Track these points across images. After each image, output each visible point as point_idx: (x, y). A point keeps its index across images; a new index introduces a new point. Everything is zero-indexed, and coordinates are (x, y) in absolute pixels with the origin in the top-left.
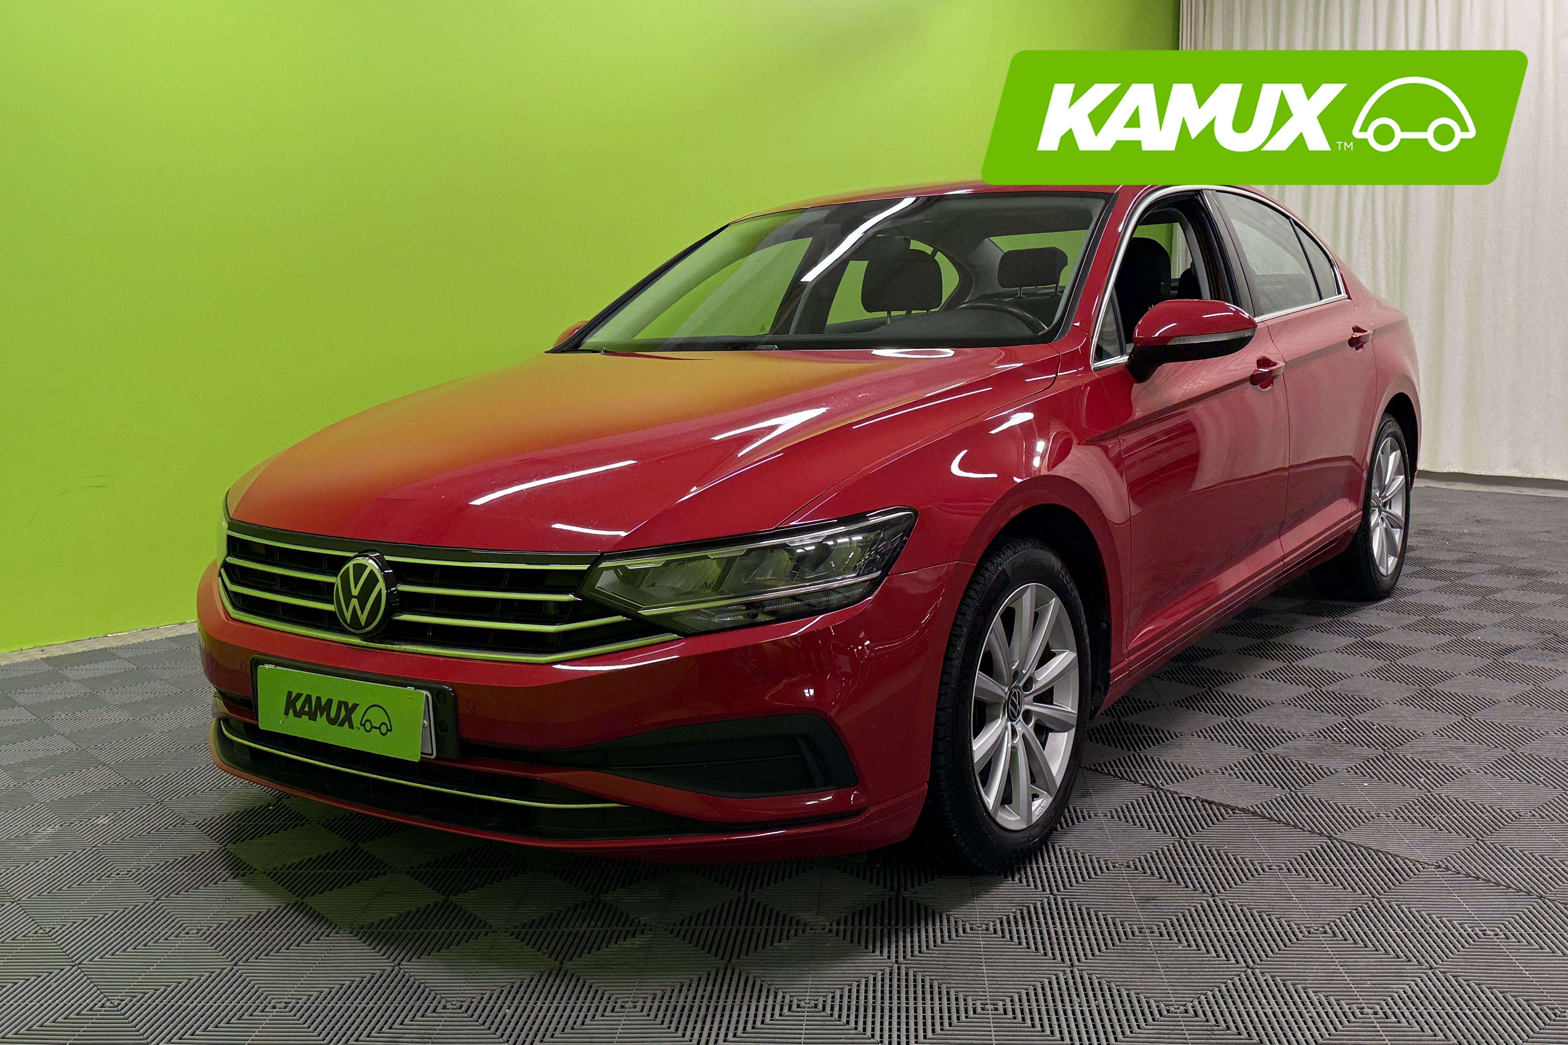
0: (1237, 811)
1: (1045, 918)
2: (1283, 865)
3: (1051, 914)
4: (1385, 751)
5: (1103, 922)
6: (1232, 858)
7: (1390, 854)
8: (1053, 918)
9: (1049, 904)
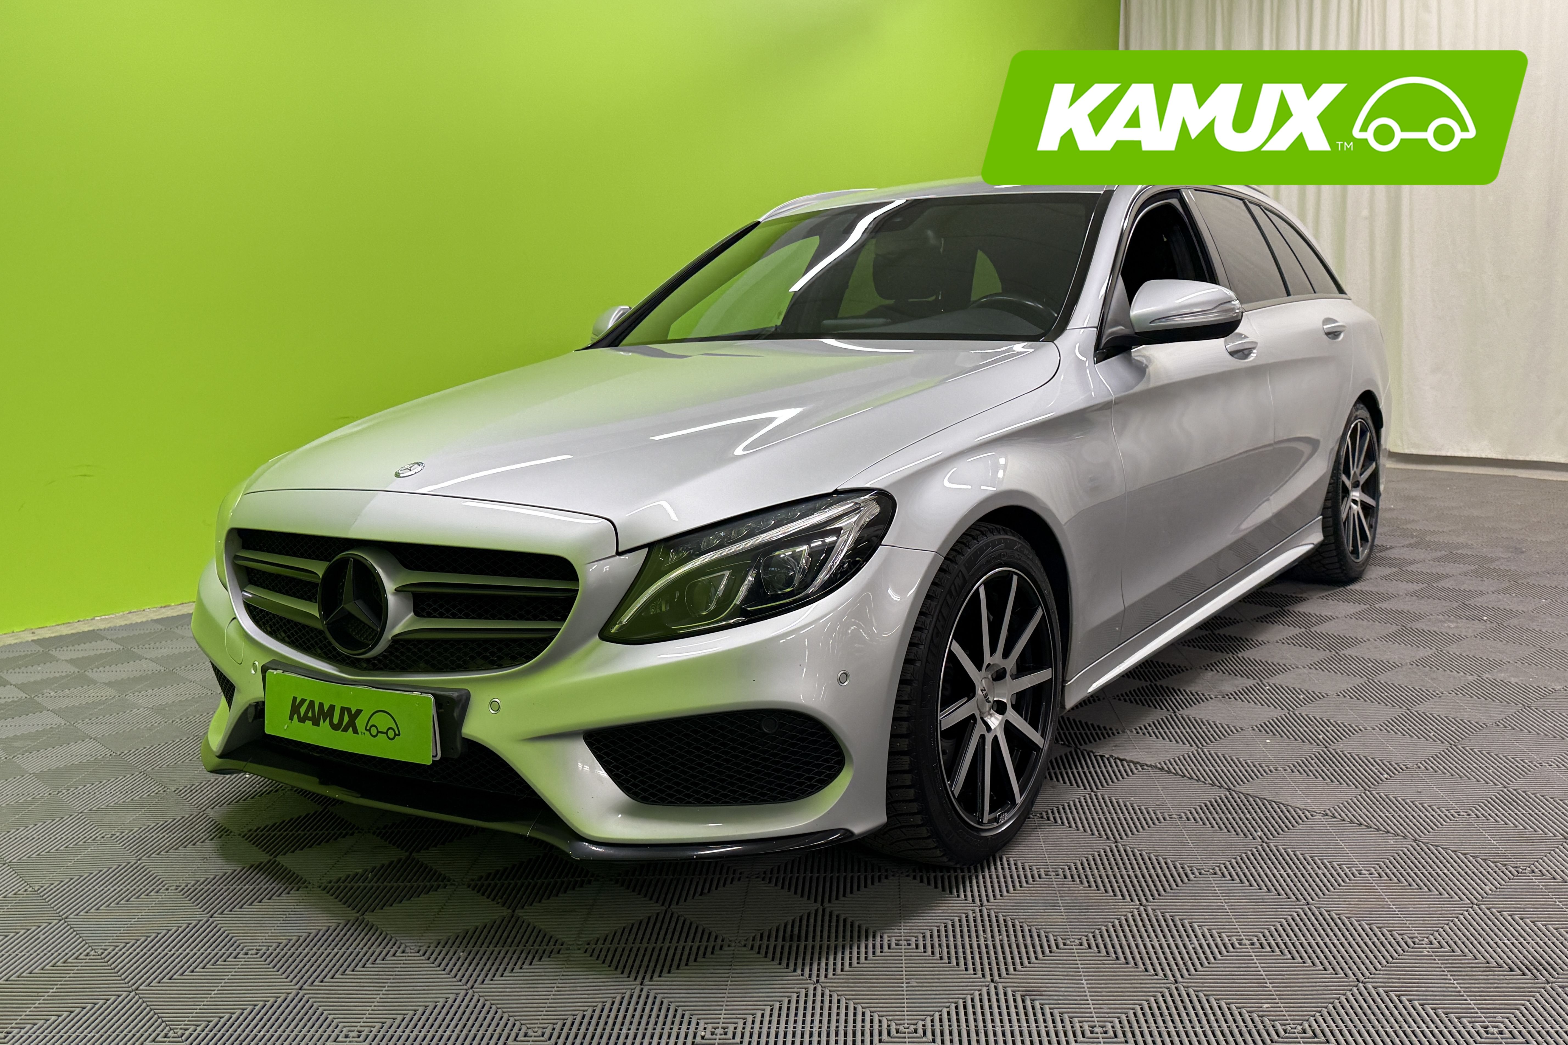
0: (1145, 767)
2: (1183, 815)
4: (1289, 710)
5: (1013, 867)
6: (1137, 808)
7: (1283, 804)
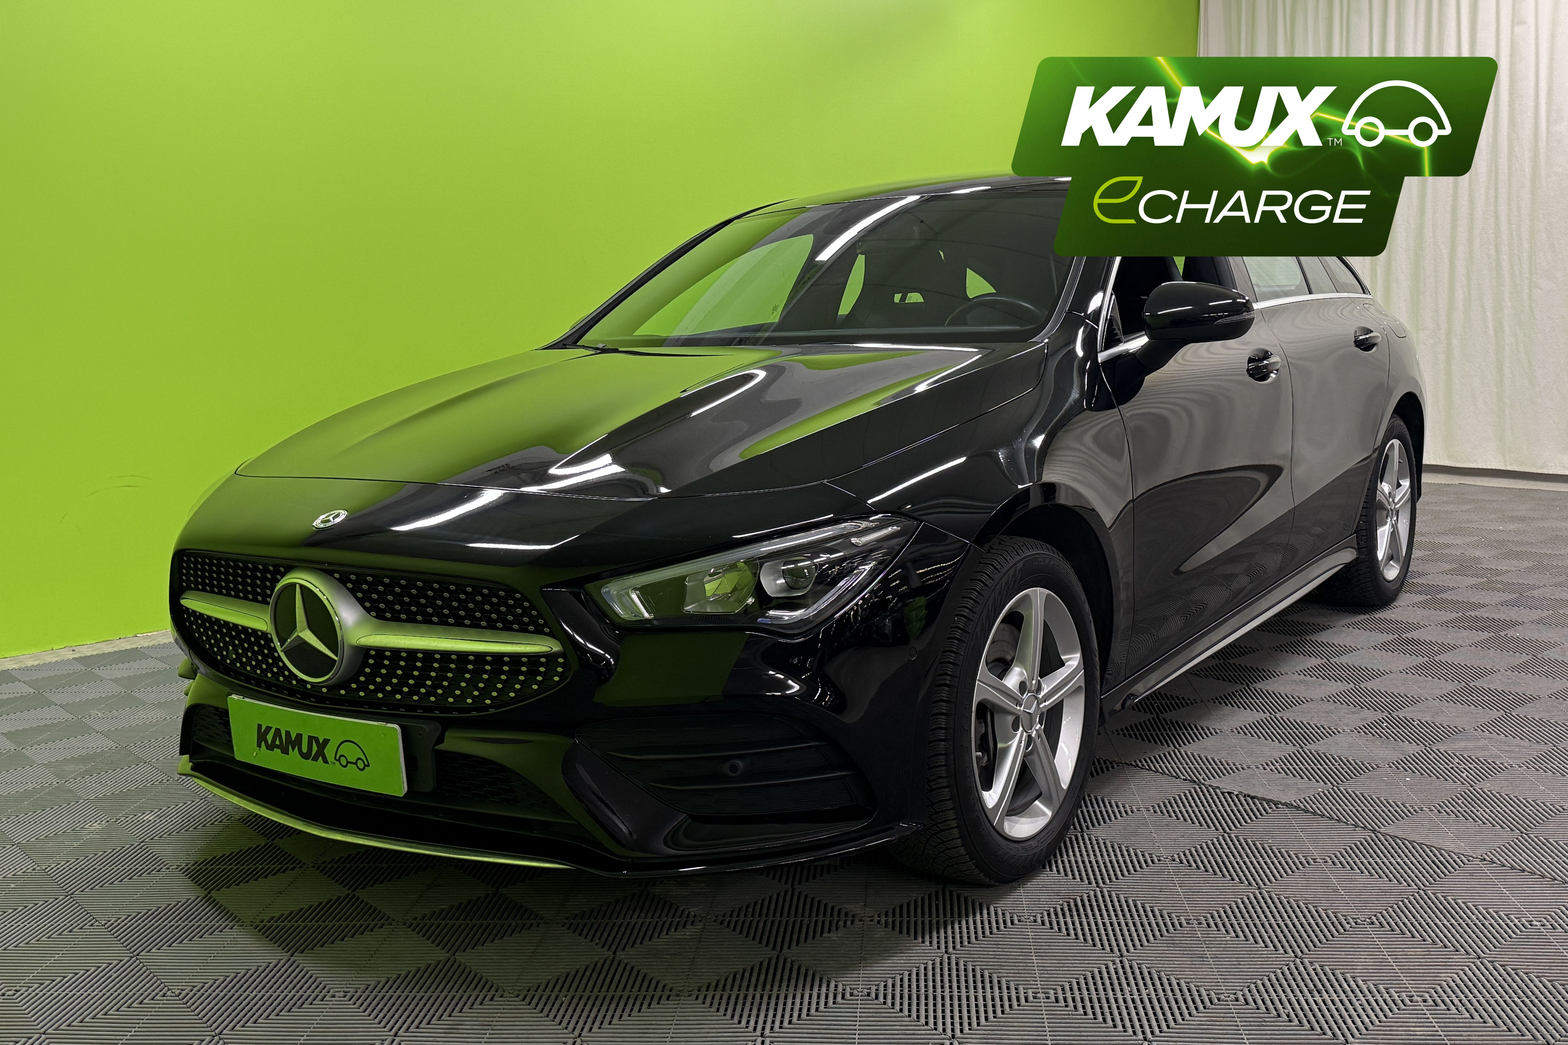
0: (1280, 806)
1: (1092, 910)
2: (1328, 858)
3: (1098, 906)
4: (1426, 746)
5: (1150, 914)
6: (1277, 851)
7: (1435, 848)
8: (1100, 910)
9: (1095, 896)
